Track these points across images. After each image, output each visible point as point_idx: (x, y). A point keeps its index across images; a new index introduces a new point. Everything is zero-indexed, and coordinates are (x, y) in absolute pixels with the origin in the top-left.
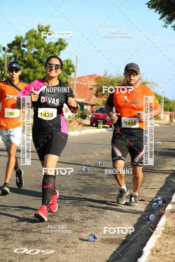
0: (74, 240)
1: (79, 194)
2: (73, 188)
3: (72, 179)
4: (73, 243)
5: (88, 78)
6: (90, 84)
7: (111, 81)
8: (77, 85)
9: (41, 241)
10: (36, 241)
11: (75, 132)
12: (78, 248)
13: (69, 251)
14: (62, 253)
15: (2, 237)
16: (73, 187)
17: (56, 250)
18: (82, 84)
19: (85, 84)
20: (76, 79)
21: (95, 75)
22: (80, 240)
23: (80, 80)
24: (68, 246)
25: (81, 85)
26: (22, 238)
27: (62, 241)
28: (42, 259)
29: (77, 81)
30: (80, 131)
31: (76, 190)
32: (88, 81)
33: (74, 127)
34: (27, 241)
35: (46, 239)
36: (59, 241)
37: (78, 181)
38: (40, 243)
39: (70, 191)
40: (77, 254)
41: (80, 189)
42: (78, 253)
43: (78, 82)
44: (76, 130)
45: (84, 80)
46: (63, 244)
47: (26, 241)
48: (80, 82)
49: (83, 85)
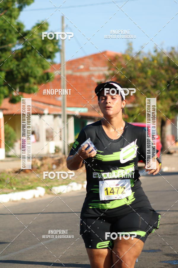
5: (90, 61)
6: (96, 74)
7: (142, 64)
8: (69, 77)
18: (78, 74)
19: (85, 74)
20: (63, 66)
21: (105, 53)
23: (73, 66)
25: (76, 78)
29: (68, 68)
32: (91, 68)
43: (70, 72)
45: (82, 67)
48: (75, 72)
49: (81, 78)
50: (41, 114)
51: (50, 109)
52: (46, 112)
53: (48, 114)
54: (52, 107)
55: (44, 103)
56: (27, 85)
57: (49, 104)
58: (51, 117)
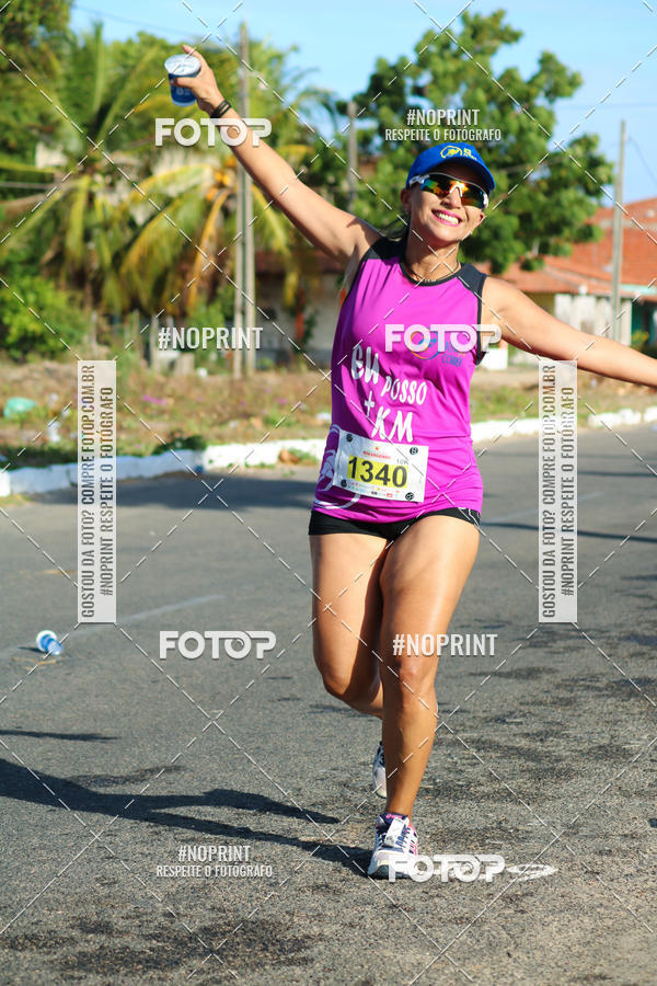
0: (632, 827)
1: (644, 653)
2: (620, 630)
3: (617, 595)
4: (626, 836)
8: (627, 232)
9: (505, 831)
10: (486, 829)
11: (623, 417)
12: (646, 856)
13: (614, 868)
14: (586, 876)
15: (358, 816)
16: (621, 625)
17: (565, 866)
18: (645, 226)
19: (656, 228)
22: (652, 826)
24: (607, 848)
25: (641, 234)
26: (432, 821)
27: (585, 831)
28: (510, 899)
30: (643, 411)
31: (633, 637)
33: (615, 395)
34: (453, 832)
35: (525, 822)
36: (572, 830)
37: (638, 602)
38: (501, 838)
39: (610, 641)
40: (642, 879)
41: (647, 633)
42: (646, 877)
43: (629, 224)
44: (625, 407)
45: (652, 214)
46: (589, 843)
47: (451, 832)
50: (573, 294)
51: (590, 287)
52: (583, 289)
53: (588, 294)
54: (594, 282)
55: (581, 274)
56: (553, 241)
57: (589, 277)
58: (592, 300)
